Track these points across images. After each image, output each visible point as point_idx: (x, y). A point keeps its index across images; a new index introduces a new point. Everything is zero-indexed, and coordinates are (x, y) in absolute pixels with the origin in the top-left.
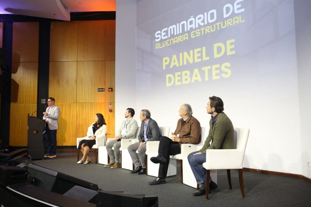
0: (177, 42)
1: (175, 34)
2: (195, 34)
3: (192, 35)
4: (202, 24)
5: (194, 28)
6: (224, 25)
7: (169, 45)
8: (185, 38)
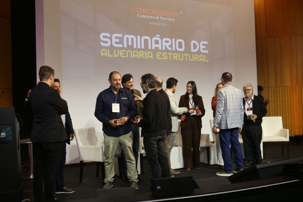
0: (138, 57)
1: (135, 47)
2: (161, 56)
3: (158, 56)
4: (170, 49)
5: (160, 49)
6: (191, 58)
7: (125, 57)
8: (149, 56)
